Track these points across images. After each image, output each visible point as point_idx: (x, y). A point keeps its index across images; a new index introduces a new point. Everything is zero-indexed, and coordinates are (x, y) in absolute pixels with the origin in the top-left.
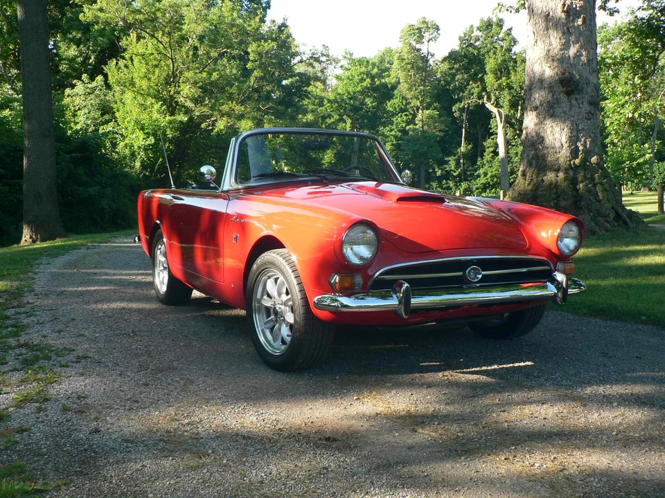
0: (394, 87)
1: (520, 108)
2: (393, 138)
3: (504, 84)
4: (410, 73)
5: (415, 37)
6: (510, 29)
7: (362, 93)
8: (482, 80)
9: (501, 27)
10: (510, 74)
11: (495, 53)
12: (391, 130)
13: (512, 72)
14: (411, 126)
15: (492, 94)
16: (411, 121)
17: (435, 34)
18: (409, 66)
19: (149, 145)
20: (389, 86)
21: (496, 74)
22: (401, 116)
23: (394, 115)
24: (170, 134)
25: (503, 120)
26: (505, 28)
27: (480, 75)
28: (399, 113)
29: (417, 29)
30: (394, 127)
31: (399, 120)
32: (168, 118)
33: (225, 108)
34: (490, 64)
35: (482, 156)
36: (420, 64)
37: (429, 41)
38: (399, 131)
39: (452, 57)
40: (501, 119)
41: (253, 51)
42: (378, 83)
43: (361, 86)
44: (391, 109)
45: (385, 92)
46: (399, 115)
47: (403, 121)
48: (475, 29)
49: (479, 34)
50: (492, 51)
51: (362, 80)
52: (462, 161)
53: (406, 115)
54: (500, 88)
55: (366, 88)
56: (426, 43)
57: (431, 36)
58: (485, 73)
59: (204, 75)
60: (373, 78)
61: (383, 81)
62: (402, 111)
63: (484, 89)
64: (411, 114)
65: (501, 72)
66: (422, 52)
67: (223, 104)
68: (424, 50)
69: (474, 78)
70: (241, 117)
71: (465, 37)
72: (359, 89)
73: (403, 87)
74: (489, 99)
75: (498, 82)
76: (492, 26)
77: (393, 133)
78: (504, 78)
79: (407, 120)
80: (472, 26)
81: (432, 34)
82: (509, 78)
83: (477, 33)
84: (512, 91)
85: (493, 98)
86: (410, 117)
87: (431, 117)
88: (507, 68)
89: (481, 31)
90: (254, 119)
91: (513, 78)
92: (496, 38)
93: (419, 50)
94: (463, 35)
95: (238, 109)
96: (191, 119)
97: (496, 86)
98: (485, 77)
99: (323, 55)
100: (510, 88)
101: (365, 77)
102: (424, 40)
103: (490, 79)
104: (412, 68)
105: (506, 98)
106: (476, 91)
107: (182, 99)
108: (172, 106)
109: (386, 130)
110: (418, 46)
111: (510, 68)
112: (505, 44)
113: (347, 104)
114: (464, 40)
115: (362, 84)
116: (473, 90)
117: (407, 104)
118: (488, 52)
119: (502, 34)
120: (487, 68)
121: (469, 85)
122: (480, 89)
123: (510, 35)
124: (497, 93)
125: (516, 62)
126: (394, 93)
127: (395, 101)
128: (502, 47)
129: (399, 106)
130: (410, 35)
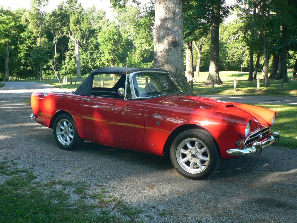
0: (26, 27)
1: (85, 39)
2: (24, 50)
3: (79, 28)
4: (34, 21)
5: (37, 4)
6: (81, 4)
7: (11, 28)
8: (68, 26)
10: (80, 23)
11: (74, 14)
12: (23, 47)
13: (82, 23)
14: (34, 45)
15: (73, 33)
16: (34, 43)
17: (46, 3)
18: (34, 17)
20: (24, 26)
21: (75, 24)
22: (28, 40)
23: (25, 39)
25: (78, 44)
26: (78, 3)
27: (67, 24)
28: (27, 38)
29: (38, 0)
30: (25, 45)
34: (72, 19)
36: (39, 17)
38: (27, 47)
39: (54, 14)
40: (77, 43)
42: (18, 24)
44: (23, 36)
45: (22, 29)
46: (27, 40)
47: (29, 43)
48: (65, 2)
49: (67, 5)
50: (73, 13)
51: (10, 22)
52: (55, 61)
53: (31, 40)
54: (77, 30)
55: (13, 26)
56: (42, 6)
57: (45, 4)
58: (69, 22)
60: (15, 21)
61: (21, 23)
62: (29, 38)
63: (69, 30)
64: (33, 39)
65: (77, 23)
68: (41, 11)
69: (64, 24)
71: (60, 5)
72: (9, 26)
73: (30, 27)
74: (71, 35)
75: (76, 27)
76: (72, 2)
77: (24, 48)
78: (78, 26)
79: (31, 42)
80: (64, 1)
81: (45, 3)
82: (80, 26)
83: (65, 4)
84: (82, 32)
85: (73, 34)
86: (33, 41)
87: (44, 42)
88: (79, 21)
89: (67, 3)
91: (82, 26)
92: (74, 7)
93: (39, 10)
94: (59, 5)
97: (75, 29)
98: (70, 24)
100: (81, 30)
101: (12, 21)
102: (41, 5)
103: (72, 25)
104: (36, 18)
105: (79, 34)
109: (21, 47)
110: (39, 8)
111: (81, 21)
112: (79, 11)
113: (2, 33)
114: (60, 7)
115: (10, 24)
116: (64, 30)
117: (31, 35)
118: (71, 13)
119: (77, 6)
120: (71, 20)
121: (62, 27)
122: (67, 30)
123: (80, 6)
124: (75, 32)
125: (83, 19)
126: (25, 29)
127: (25, 33)
128: (77, 11)
129: (27, 35)
130: (35, 3)
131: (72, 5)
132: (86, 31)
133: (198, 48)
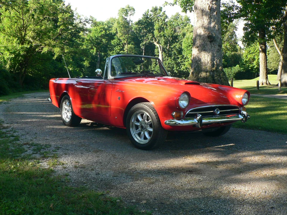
0: (115, 35)
1: (168, 45)
3: (162, 35)
4: (122, 29)
5: (124, 14)
6: (165, 12)
7: (101, 36)
8: (153, 33)
9: (161, 10)
11: (158, 21)
12: (113, 53)
13: (165, 29)
14: (122, 51)
15: (157, 39)
16: (122, 49)
17: (133, 12)
18: (122, 26)
19: (12, 58)
20: (113, 34)
21: (159, 30)
22: (118, 47)
23: (115, 46)
24: (22, 53)
25: (161, 50)
26: (163, 11)
27: (152, 31)
28: (117, 45)
29: (125, 10)
30: (114, 51)
31: (117, 49)
32: (20, 46)
33: (47, 42)
34: (156, 26)
35: (151, 65)
36: (126, 25)
37: (130, 15)
38: (116, 53)
39: (139, 23)
40: (161, 49)
41: (60, 17)
42: (108, 33)
43: (101, 34)
44: (113, 44)
45: (111, 37)
46: (117, 46)
47: (118, 49)
48: (150, 11)
49: (151, 13)
50: (157, 21)
51: (101, 31)
52: (142, 67)
53: (120, 47)
54: (161, 36)
55: (103, 35)
56: (129, 16)
57: (132, 13)
59: (39, 27)
60: (106, 30)
61: (110, 32)
62: (118, 45)
63: (153, 36)
64: (122, 46)
65: (161, 29)
66: (127, 20)
67: (46, 40)
68: (128, 19)
69: (149, 32)
70: (54, 46)
73: (119, 35)
74: (156, 40)
75: (160, 34)
76: (157, 10)
78: (162, 32)
79: (120, 49)
80: (148, 10)
81: (132, 12)
82: (164, 32)
83: (150, 13)
84: (166, 38)
85: (157, 40)
86: (121, 47)
87: (131, 48)
88: (163, 28)
89: (152, 12)
90: (60, 47)
91: (166, 32)
92: (158, 15)
95: (53, 43)
96: (31, 46)
97: (158, 35)
98: (154, 31)
99: (90, 20)
100: (165, 36)
101: (103, 30)
102: (128, 15)
103: (156, 32)
105: (162, 40)
106: (150, 37)
107: (28, 37)
108: (22, 40)
109: (111, 53)
110: (126, 17)
112: (163, 18)
113: (95, 41)
114: (145, 15)
115: (101, 33)
116: (149, 37)
117: (120, 42)
118: (156, 21)
119: (161, 14)
120: (155, 28)
121: (147, 34)
122: (152, 36)
123: (165, 14)
124: (159, 38)
125: (167, 25)
126: (115, 37)
127: (115, 40)
128: (161, 19)
129: (116, 43)
130: (123, 12)
131: (157, 13)
132: (169, 36)
133: (280, 50)
